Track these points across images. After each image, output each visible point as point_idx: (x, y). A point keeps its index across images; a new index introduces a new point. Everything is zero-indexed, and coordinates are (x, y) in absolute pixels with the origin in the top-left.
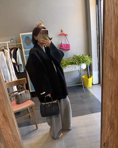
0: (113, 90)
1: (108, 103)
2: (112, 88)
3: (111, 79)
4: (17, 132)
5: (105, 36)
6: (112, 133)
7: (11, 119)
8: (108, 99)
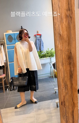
0: (63, 58)
1: (61, 67)
3: (61, 49)
5: (54, 20)
8: (60, 64)
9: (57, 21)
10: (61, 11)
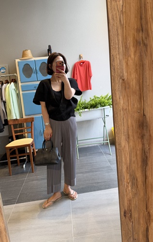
0: (129, 125)
1: (124, 143)
2: (127, 120)
3: (125, 108)
5: (111, 49)
6: (136, 194)
8: (123, 138)
9: (117, 53)
10: (126, 32)
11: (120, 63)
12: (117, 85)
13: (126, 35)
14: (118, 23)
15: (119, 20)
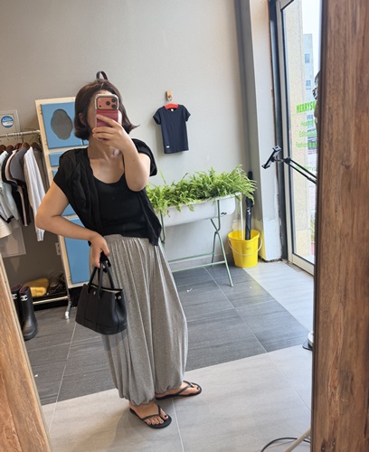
0: (350, 268)
1: (335, 308)
2: (348, 259)
3: (345, 233)
4: (36, 420)
6: (348, 406)
7: (17, 374)
9: (340, 102)
10: (363, 52)
11: (344, 128)
12: (334, 181)
13: (362, 60)
14: (350, 27)
15: (351, 21)
